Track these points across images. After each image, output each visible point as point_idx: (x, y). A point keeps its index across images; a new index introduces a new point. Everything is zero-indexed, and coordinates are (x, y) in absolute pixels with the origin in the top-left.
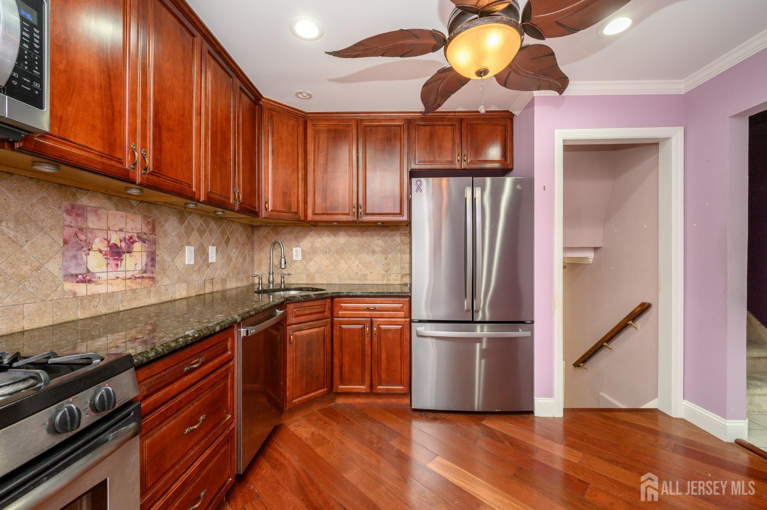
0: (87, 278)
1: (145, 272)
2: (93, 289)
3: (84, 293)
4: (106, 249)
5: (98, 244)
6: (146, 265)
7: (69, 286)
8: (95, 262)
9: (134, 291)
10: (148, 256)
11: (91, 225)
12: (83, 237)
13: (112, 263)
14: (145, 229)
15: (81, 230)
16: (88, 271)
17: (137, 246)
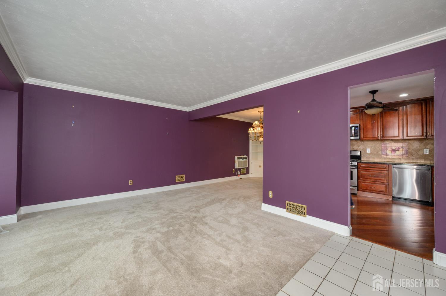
0: (387, 155)
1: (404, 155)
2: (388, 157)
3: (386, 157)
4: (391, 150)
5: (389, 149)
6: (404, 153)
7: (382, 156)
8: (388, 152)
9: (400, 158)
10: (405, 152)
11: (387, 146)
12: (386, 148)
13: (393, 153)
14: (404, 145)
15: (385, 147)
16: (387, 154)
17: (401, 149)
